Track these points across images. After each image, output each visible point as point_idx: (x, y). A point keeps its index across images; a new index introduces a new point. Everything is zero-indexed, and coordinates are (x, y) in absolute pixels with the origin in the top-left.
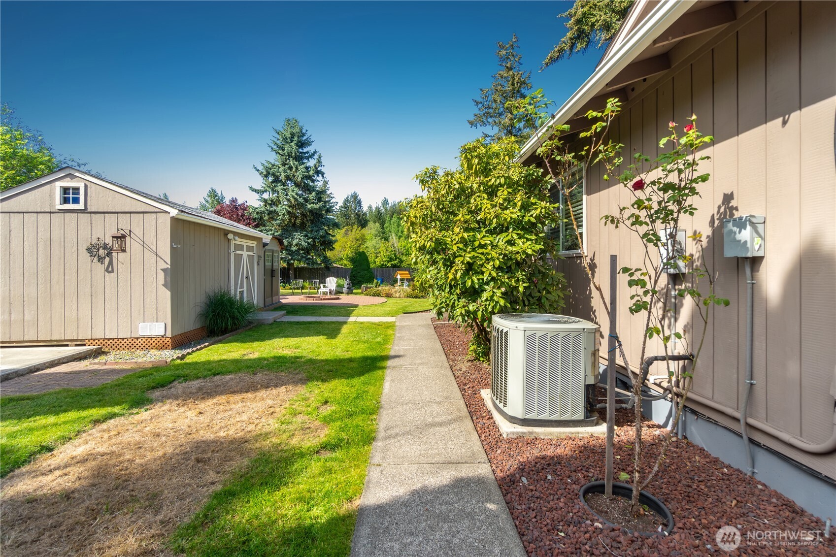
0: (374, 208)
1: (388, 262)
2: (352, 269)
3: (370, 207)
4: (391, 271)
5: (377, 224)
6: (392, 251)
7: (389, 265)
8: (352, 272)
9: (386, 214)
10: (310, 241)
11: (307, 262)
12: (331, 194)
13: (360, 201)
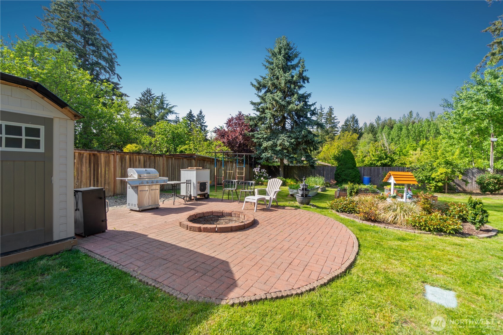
0: (368, 125)
1: (378, 161)
2: (337, 167)
3: (365, 124)
4: (381, 170)
5: (370, 135)
6: (382, 150)
7: (379, 163)
8: (337, 171)
9: (378, 127)
10: (293, 140)
11: (290, 160)
12: (335, 117)
13: (357, 120)
